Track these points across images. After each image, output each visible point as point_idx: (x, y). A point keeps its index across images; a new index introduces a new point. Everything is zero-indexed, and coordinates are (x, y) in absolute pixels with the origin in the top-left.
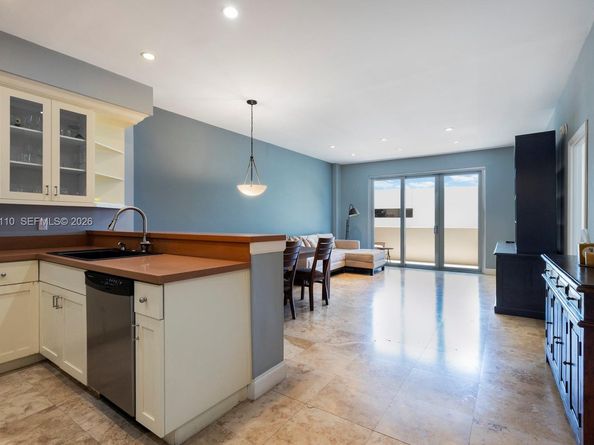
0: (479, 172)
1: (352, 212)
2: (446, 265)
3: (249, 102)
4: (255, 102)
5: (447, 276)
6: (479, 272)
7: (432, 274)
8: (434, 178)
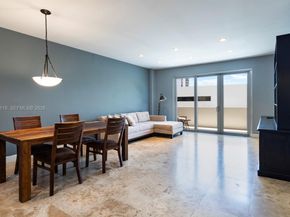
0: (248, 72)
1: (162, 98)
2: (225, 130)
3: (43, 11)
4: (49, 13)
5: (226, 138)
6: (247, 136)
7: (216, 137)
8: (216, 77)
